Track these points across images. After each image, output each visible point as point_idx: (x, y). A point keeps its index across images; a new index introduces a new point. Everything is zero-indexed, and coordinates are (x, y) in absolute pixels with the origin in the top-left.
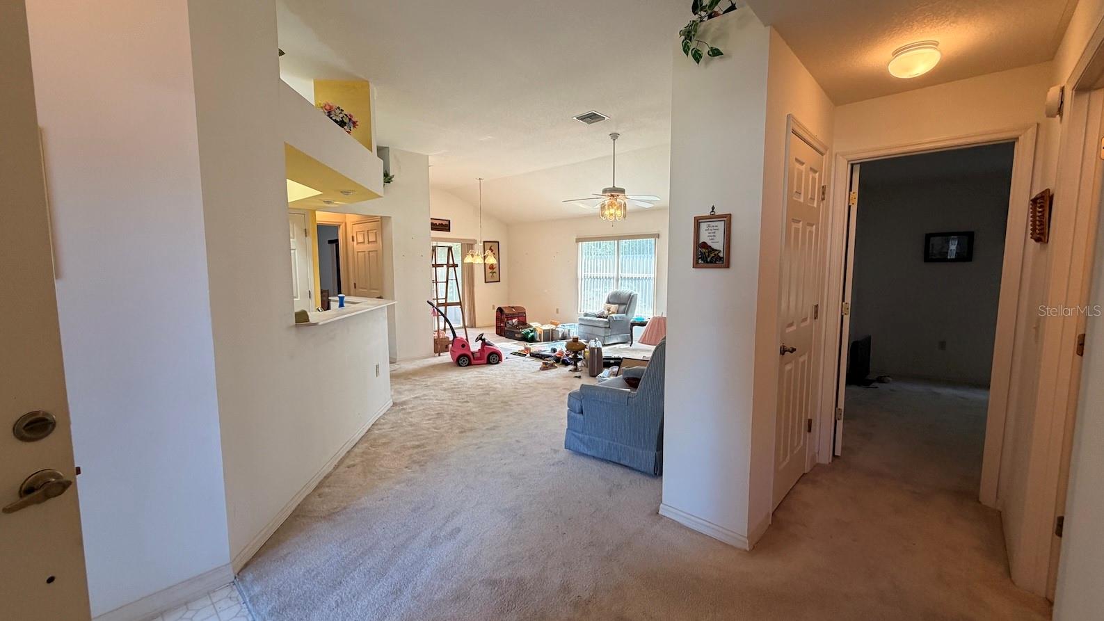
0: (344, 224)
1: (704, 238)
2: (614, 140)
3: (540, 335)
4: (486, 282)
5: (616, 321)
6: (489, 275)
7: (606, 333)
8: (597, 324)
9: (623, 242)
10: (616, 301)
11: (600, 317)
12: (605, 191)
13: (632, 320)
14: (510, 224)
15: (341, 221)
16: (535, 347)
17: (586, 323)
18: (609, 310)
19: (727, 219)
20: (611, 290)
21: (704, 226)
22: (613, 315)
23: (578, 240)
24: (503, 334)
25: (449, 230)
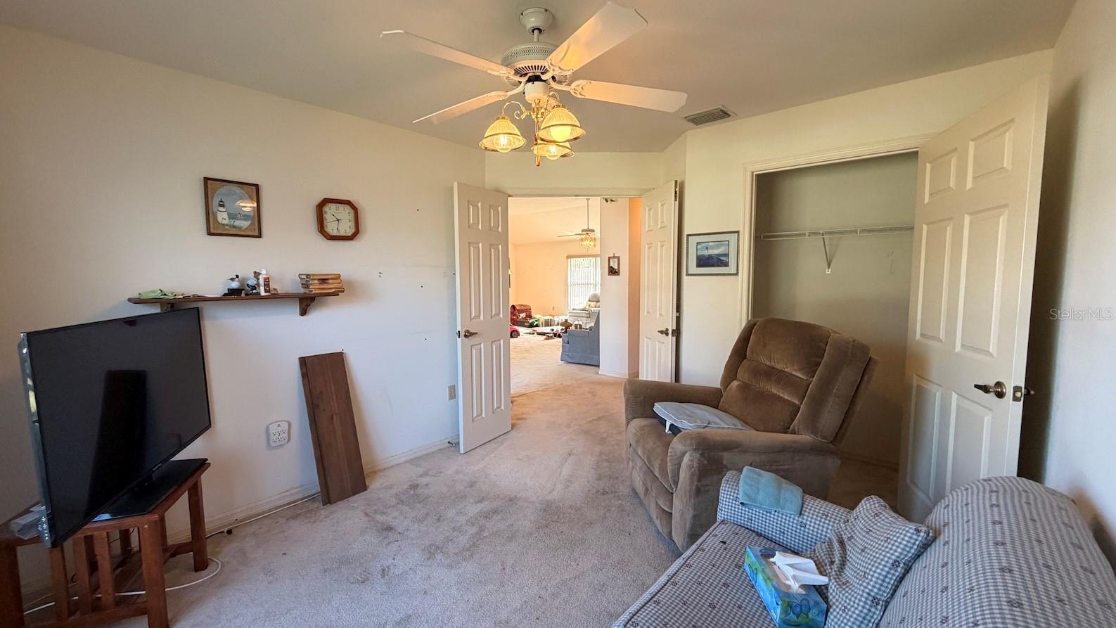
1: (611, 265)
3: (542, 322)
8: (581, 315)
10: (594, 300)
11: (584, 310)
16: (540, 330)
17: (574, 313)
19: (618, 258)
21: (611, 260)
23: (569, 257)
24: (516, 324)
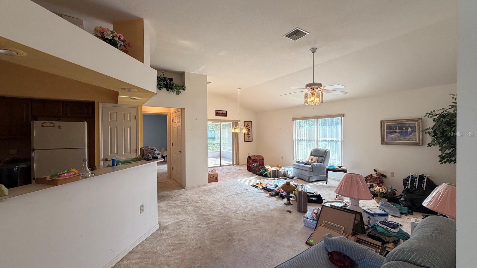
0: (169, 113)
2: (313, 53)
3: (270, 173)
4: (245, 142)
5: (317, 167)
6: (247, 138)
7: (310, 174)
8: (305, 169)
9: (320, 120)
10: (316, 155)
11: (306, 164)
12: (308, 86)
13: (327, 167)
14: (259, 112)
15: (168, 112)
16: (266, 182)
17: (297, 167)
18: (312, 160)
20: (313, 147)
22: (314, 164)
23: (294, 119)
24: (251, 170)
25: (226, 116)
